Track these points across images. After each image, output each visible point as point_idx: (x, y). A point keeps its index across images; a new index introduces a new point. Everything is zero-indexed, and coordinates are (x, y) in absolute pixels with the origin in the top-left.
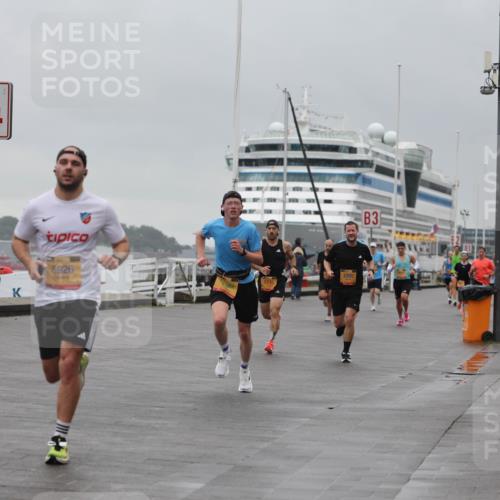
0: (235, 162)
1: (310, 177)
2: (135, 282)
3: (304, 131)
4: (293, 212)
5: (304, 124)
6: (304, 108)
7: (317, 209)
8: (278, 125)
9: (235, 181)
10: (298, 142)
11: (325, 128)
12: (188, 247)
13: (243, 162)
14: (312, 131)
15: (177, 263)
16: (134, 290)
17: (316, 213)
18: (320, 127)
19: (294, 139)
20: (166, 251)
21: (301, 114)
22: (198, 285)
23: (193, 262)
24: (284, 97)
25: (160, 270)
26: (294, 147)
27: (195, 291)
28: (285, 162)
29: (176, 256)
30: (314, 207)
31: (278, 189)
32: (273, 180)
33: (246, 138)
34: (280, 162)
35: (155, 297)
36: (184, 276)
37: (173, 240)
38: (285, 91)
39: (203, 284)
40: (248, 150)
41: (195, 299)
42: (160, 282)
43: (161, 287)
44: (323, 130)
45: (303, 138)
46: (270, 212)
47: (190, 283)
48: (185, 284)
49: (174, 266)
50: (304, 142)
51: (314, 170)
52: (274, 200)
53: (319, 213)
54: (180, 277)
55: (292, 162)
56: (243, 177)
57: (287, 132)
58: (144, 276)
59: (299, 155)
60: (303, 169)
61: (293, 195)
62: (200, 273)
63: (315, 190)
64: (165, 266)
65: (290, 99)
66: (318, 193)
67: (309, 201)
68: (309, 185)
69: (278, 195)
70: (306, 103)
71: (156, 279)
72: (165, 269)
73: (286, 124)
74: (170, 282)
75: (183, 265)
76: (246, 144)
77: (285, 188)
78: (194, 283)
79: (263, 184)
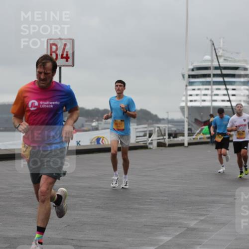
0: (186, 76)
1: (225, 83)
2: (137, 137)
3: (221, 60)
4: (216, 101)
5: (221, 56)
6: (221, 48)
7: (228, 99)
8: (208, 57)
9: (186, 86)
10: (218, 66)
11: (231, 58)
12: (163, 119)
13: (190, 76)
14: (225, 60)
15: (158, 127)
16: (137, 141)
17: (228, 101)
18: (229, 58)
19: (216, 64)
20: (153, 121)
21: (219, 52)
22: (169, 138)
23: (166, 127)
24: (210, 43)
25: (150, 131)
26: (216, 68)
27: (167, 141)
28: (212, 75)
29: (158, 124)
30: (226, 98)
31: (208, 89)
32: (206, 85)
33: (192, 64)
34: (209, 76)
35: (148, 144)
36: (161, 133)
37: (156, 116)
38: (211, 40)
39: (172, 137)
40: (193, 70)
41: (167, 145)
42: (150, 137)
43: (150, 139)
44: (230, 59)
45: (220, 64)
46: (204, 101)
47: (165, 137)
48: (162, 138)
49: (157, 129)
50: (221, 66)
51: (226, 79)
52: (206, 95)
53: (229, 101)
54: (160, 134)
55: (215, 75)
56: (191, 84)
57: (212, 61)
58: (142, 134)
59: (218, 72)
60: (221, 79)
61: (216, 92)
62: (170, 132)
63: (227, 89)
64: (152, 129)
65: (213, 44)
66: (229, 91)
67: (224, 95)
68: (224, 87)
69: (209, 92)
70: (221, 46)
71: (148, 135)
72: (152, 131)
73: (212, 56)
74: (154, 137)
75: (161, 128)
76: (191, 67)
77: (212, 89)
78: (166, 137)
79: (201, 87)
